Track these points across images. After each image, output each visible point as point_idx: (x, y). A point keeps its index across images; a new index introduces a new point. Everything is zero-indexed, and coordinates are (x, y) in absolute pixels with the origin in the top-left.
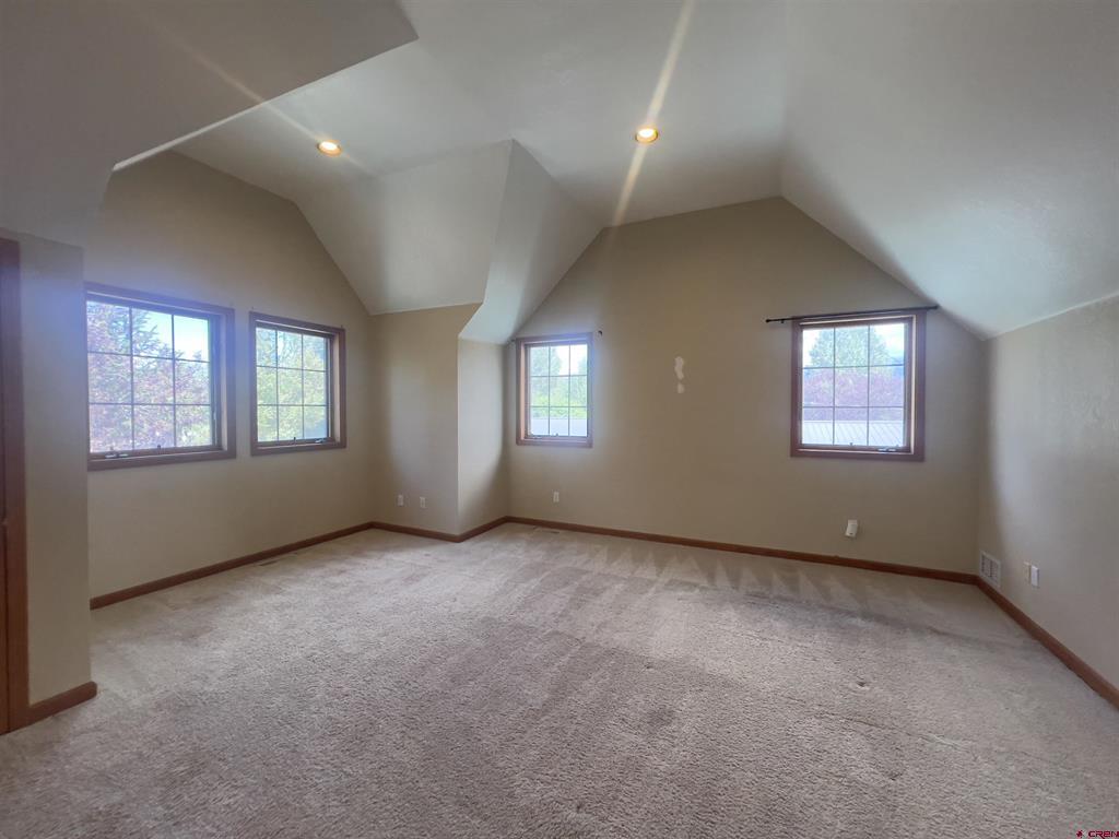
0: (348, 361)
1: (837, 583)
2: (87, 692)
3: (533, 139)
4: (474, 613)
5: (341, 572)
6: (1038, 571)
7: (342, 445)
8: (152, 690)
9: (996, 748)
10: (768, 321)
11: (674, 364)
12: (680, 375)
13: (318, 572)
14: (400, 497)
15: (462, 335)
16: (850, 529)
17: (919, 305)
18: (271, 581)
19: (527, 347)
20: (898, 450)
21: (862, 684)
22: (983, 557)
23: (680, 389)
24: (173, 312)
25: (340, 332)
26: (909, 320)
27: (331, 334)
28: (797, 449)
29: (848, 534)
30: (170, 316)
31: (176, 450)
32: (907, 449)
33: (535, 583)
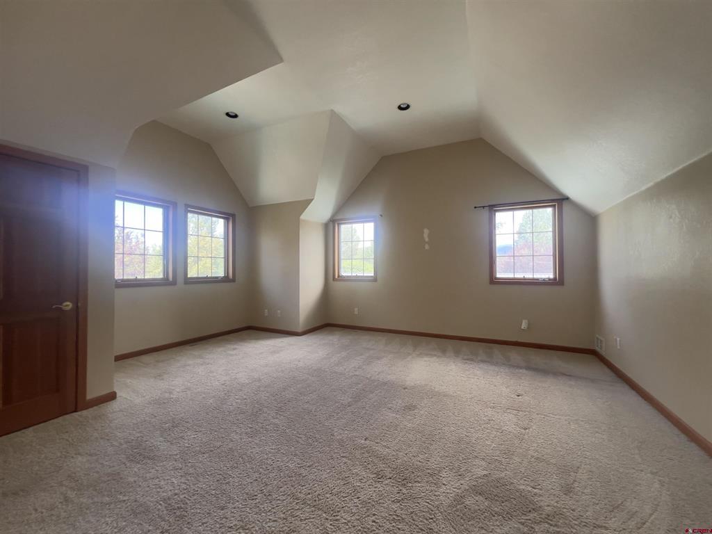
0: (237, 233)
1: (515, 355)
2: (112, 397)
3: (343, 109)
4: (310, 367)
5: (234, 349)
6: (620, 341)
7: (233, 280)
8: (144, 397)
9: (581, 419)
10: (475, 207)
11: (423, 233)
12: (427, 240)
13: (221, 349)
14: (266, 311)
15: (302, 217)
16: (524, 325)
17: (558, 198)
18: (196, 353)
19: (339, 224)
20: (550, 279)
21: (518, 396)
22: (598, 338)
23: (427, 247)
24: (145, 204)
25: (233, 216)
26: (554, 206)
27: (228, 217)
28: (493, 281)
29: (522, 327)
30: (143, 206)
31: (144, 280)
32: (555, 279)
33: (344, 354)
